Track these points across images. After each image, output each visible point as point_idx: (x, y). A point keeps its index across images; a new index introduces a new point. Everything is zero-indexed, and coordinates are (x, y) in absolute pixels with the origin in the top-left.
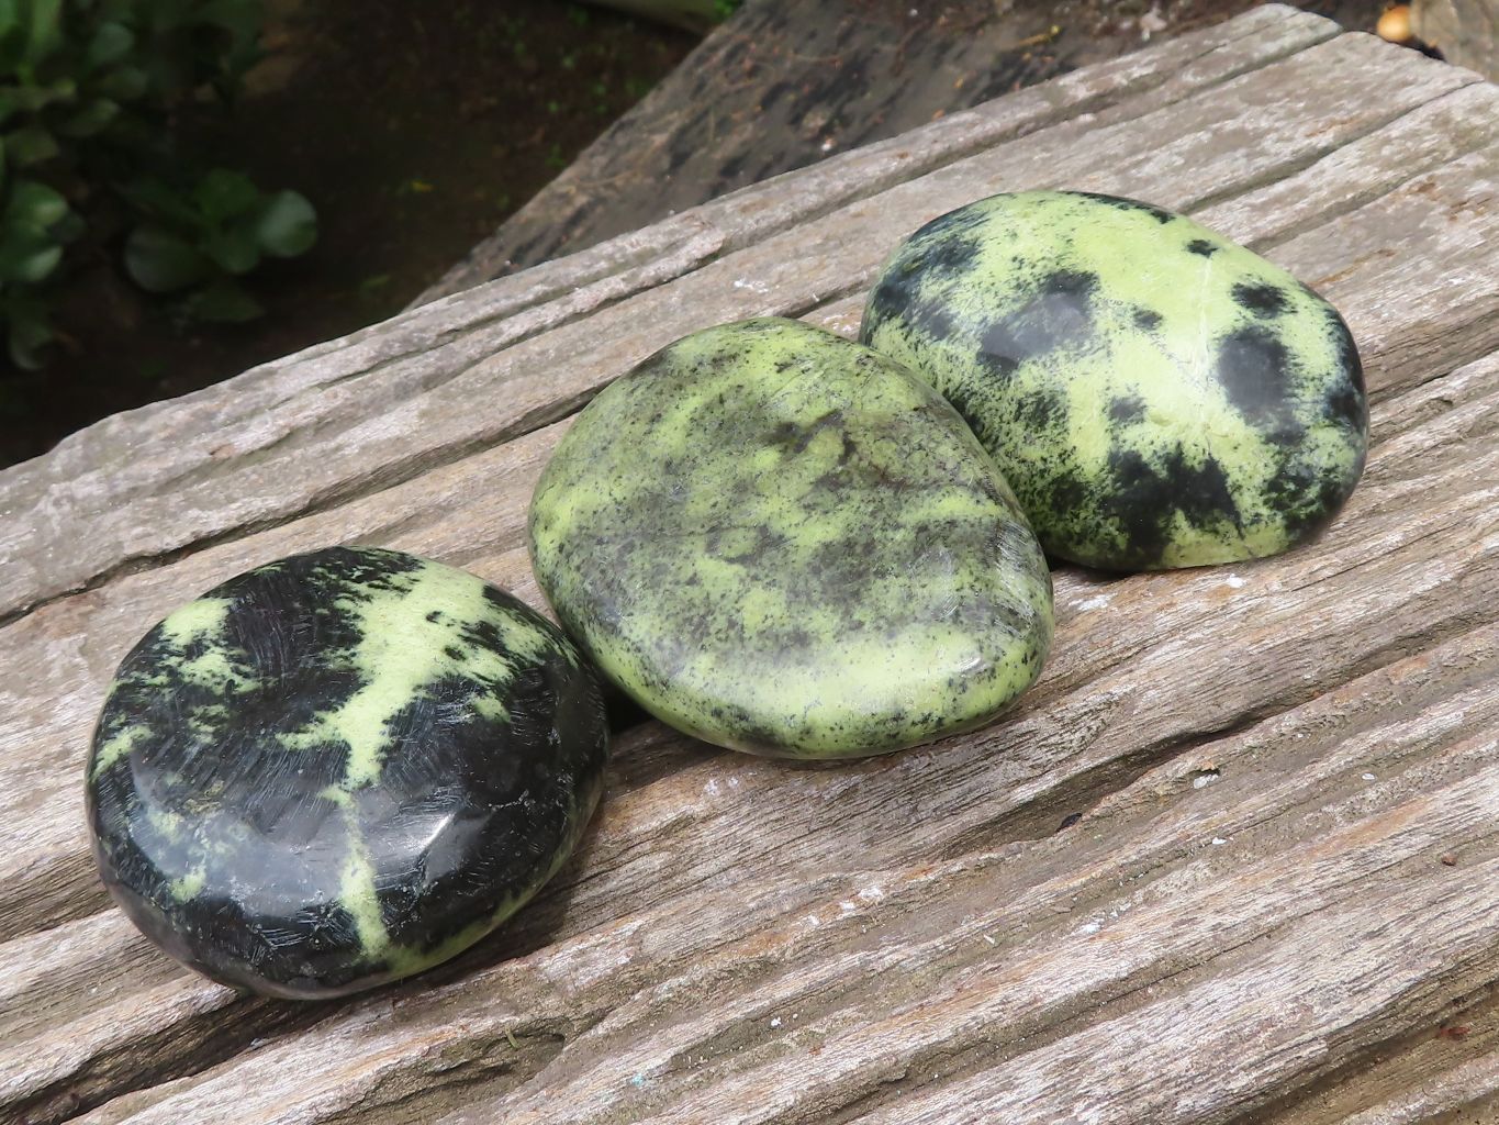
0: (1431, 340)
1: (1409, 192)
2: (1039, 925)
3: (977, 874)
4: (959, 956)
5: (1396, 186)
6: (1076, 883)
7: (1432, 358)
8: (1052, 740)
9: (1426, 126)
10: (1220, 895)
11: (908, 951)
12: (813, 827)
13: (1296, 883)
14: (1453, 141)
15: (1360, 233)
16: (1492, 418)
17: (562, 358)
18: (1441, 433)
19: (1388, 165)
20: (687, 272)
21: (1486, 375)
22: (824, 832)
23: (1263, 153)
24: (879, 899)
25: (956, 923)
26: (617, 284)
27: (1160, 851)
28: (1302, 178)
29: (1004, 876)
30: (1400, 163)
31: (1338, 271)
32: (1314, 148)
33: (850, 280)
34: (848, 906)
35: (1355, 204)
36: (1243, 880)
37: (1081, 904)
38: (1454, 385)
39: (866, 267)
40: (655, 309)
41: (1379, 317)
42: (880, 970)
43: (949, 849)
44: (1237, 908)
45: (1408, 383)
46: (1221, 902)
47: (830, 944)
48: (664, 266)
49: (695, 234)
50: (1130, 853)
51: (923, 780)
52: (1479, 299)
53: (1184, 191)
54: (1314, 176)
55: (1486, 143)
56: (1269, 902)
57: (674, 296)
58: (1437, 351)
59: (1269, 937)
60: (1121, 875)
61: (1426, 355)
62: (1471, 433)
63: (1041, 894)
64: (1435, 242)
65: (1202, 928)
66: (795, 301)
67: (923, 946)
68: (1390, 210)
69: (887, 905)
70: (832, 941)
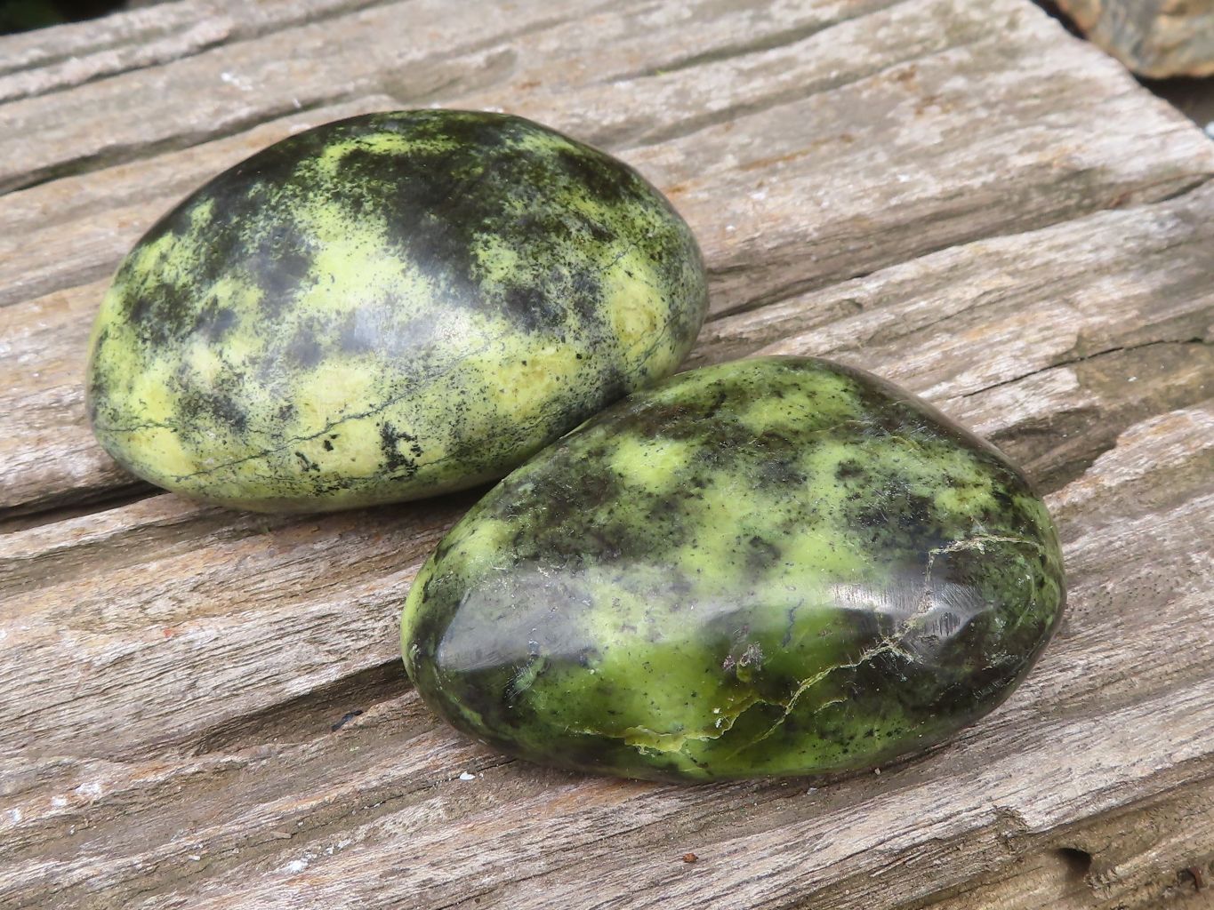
0: (867, 235)
1: (890, 79)
2: (251, 851)
3: (215, 777)
4: (156, 878)
5: (880, 70)
6: (306, 806)
7: (865, 254)
8: (353, 626)
9: (927, 14)
10: (442, 844)
11: (99, 866)
12: (79, 694)
13: (525, 841)
14: (947, 33)
15: (829, 113)
16: (894, 329)
17: (29, 130)
18: (839, 338)
19: (880, 47)
20: (186, 55)
21: (902, 283)
22: (90, 699)
23: (768, 18)
24: (95, 798)
25: (167, 838)
26: (112, 60)
27: (405, 779)
28: (797, 49)
29: (241, 785)
30: (892, 48)
31: (795, 150)
32: (817, 20)
33: (334, 89)
34: (60, 803)
35: (837, 83)
36: (472, 829)
37: (302, 831)
38: (868, 288)
39: (354, 79)
40: (137, 91)
41: (819, 204)
42: (66, 885)
43: (208, 738)
44: (454, 862)
45: (838, 276)
46: (442, 854)
47: (28, 845)
48: (163, 47)
49: (206, 19)
50: (372, 778)
51: (206, 655)
52: (920, 201)
53: (680, 45)
54: (807, 49)
55: (976, 38)
56: (490, 859)
57: (159, 80)
58: (870, 247)
59: (478, 901)
60: (357, 801)
61: (859, 250)
62: (871, 341)
63: (265, 814)
64: (896, 135)
65: (410, 882)
66: (275, 103)
67: (119, 862)
68: (865, 95)
69: (103, 804)
70: (33, 841)
